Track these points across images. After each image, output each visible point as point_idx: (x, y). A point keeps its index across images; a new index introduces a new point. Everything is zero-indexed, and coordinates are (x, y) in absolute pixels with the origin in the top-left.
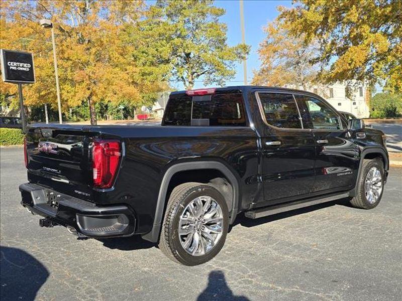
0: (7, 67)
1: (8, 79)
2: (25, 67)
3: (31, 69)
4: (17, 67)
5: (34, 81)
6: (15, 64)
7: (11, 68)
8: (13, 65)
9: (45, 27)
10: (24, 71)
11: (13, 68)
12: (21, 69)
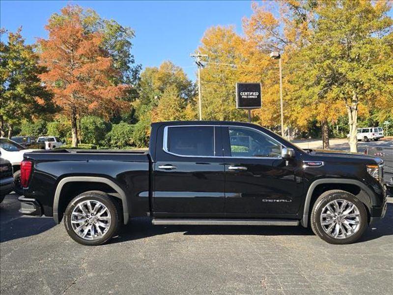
0: (240, 97)
1: (240, 106)
2: (254, 95)
3: (259, 96)
4: (248, 96)
5: (260, 106)
6: (246, 93)
7: (243, 97)
8: (244, 95)
9: (275, 59)
10: (252, 98)
11: (244, 97)
12: (251, 97)
